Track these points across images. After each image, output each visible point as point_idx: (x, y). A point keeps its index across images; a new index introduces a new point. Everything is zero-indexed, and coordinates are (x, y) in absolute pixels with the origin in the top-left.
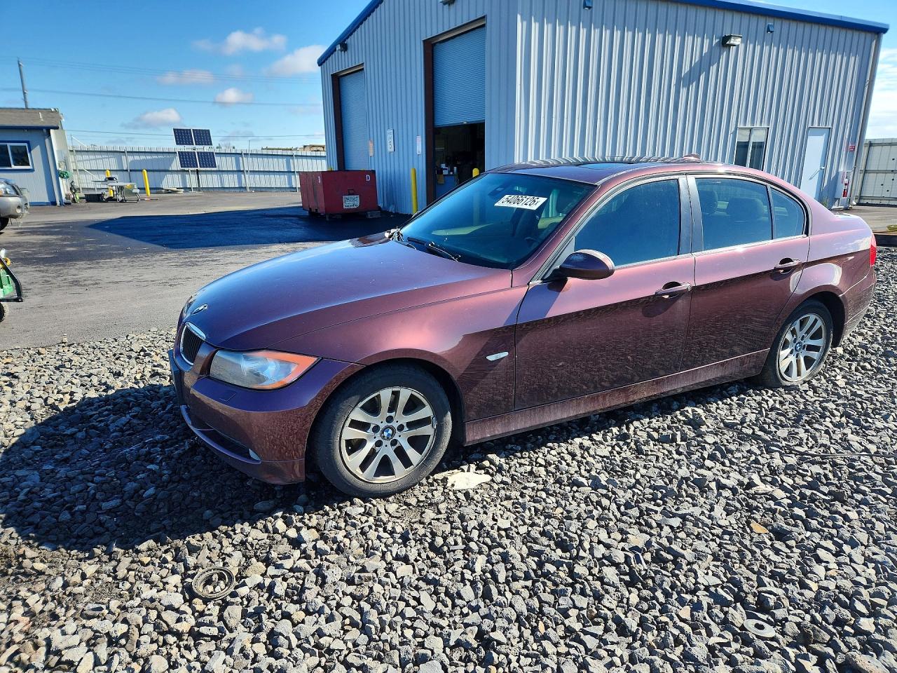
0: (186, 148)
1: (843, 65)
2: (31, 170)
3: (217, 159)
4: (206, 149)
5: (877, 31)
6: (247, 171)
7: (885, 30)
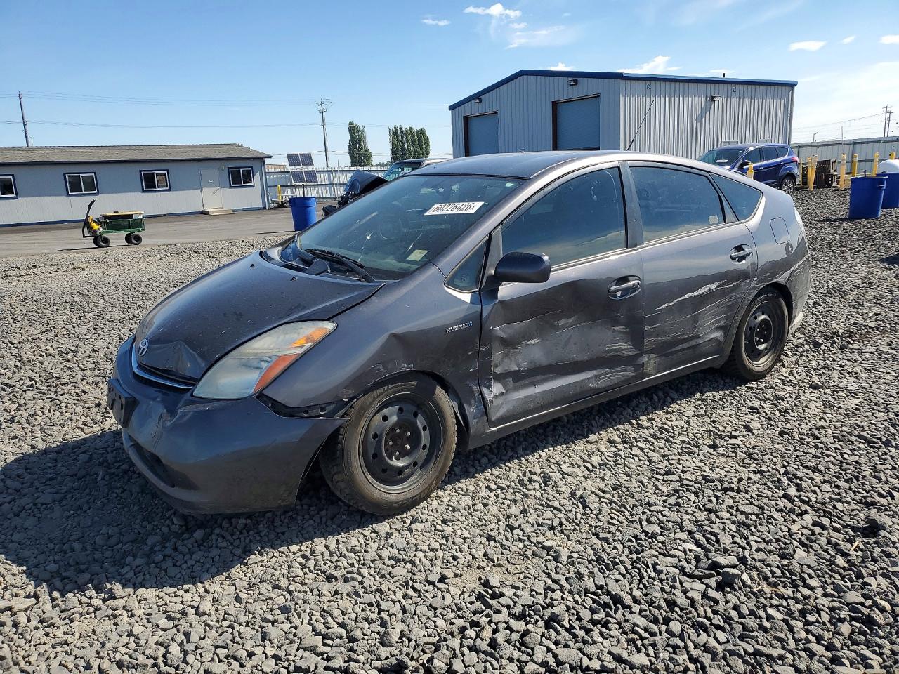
0: (297, 168)
1: (774, 105)
2: (253, 186)
3: (318, 175)
4: (310, 168)
5: (792, 85)
6: (336, 184)
7: (796, 85)
